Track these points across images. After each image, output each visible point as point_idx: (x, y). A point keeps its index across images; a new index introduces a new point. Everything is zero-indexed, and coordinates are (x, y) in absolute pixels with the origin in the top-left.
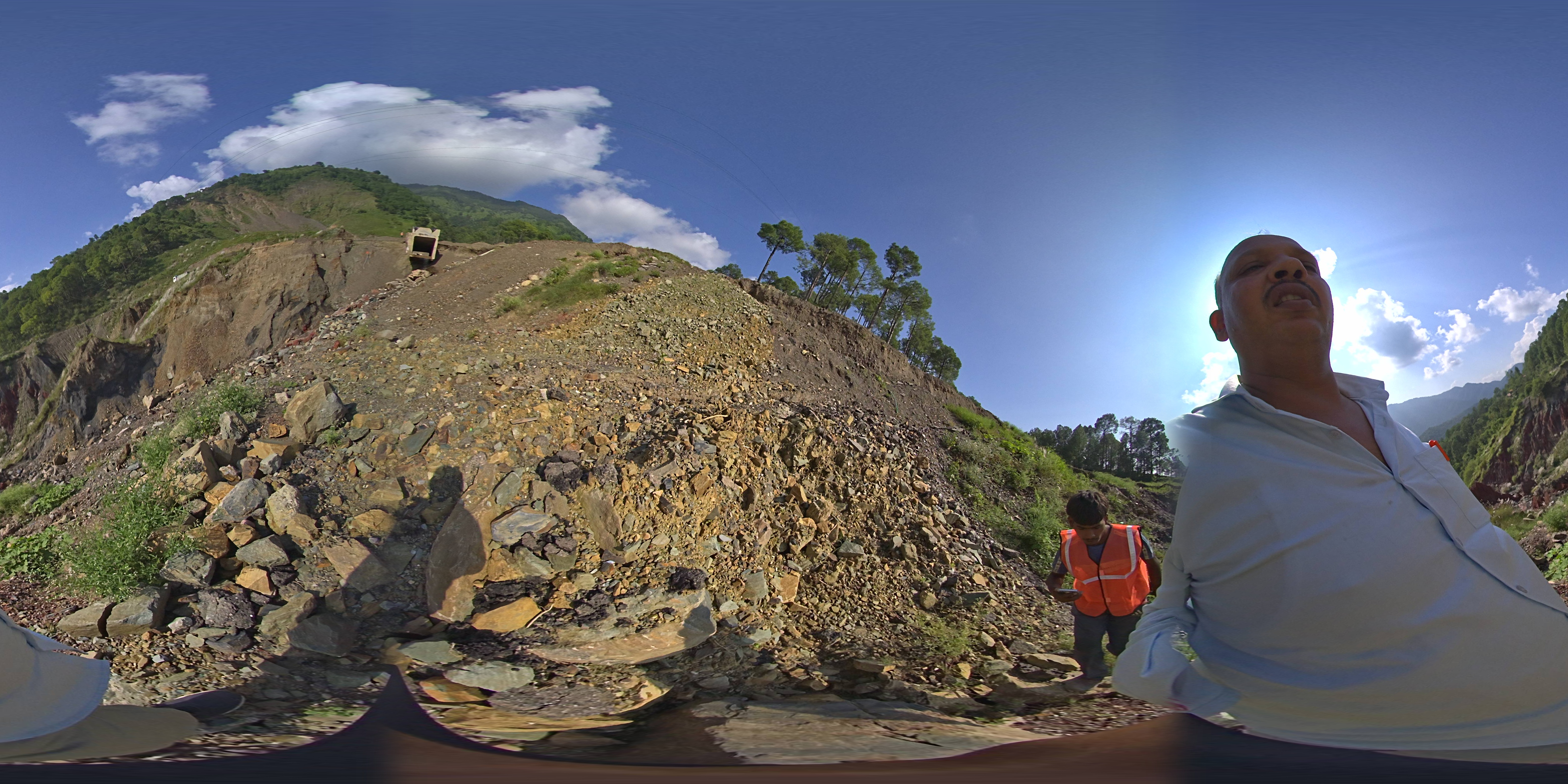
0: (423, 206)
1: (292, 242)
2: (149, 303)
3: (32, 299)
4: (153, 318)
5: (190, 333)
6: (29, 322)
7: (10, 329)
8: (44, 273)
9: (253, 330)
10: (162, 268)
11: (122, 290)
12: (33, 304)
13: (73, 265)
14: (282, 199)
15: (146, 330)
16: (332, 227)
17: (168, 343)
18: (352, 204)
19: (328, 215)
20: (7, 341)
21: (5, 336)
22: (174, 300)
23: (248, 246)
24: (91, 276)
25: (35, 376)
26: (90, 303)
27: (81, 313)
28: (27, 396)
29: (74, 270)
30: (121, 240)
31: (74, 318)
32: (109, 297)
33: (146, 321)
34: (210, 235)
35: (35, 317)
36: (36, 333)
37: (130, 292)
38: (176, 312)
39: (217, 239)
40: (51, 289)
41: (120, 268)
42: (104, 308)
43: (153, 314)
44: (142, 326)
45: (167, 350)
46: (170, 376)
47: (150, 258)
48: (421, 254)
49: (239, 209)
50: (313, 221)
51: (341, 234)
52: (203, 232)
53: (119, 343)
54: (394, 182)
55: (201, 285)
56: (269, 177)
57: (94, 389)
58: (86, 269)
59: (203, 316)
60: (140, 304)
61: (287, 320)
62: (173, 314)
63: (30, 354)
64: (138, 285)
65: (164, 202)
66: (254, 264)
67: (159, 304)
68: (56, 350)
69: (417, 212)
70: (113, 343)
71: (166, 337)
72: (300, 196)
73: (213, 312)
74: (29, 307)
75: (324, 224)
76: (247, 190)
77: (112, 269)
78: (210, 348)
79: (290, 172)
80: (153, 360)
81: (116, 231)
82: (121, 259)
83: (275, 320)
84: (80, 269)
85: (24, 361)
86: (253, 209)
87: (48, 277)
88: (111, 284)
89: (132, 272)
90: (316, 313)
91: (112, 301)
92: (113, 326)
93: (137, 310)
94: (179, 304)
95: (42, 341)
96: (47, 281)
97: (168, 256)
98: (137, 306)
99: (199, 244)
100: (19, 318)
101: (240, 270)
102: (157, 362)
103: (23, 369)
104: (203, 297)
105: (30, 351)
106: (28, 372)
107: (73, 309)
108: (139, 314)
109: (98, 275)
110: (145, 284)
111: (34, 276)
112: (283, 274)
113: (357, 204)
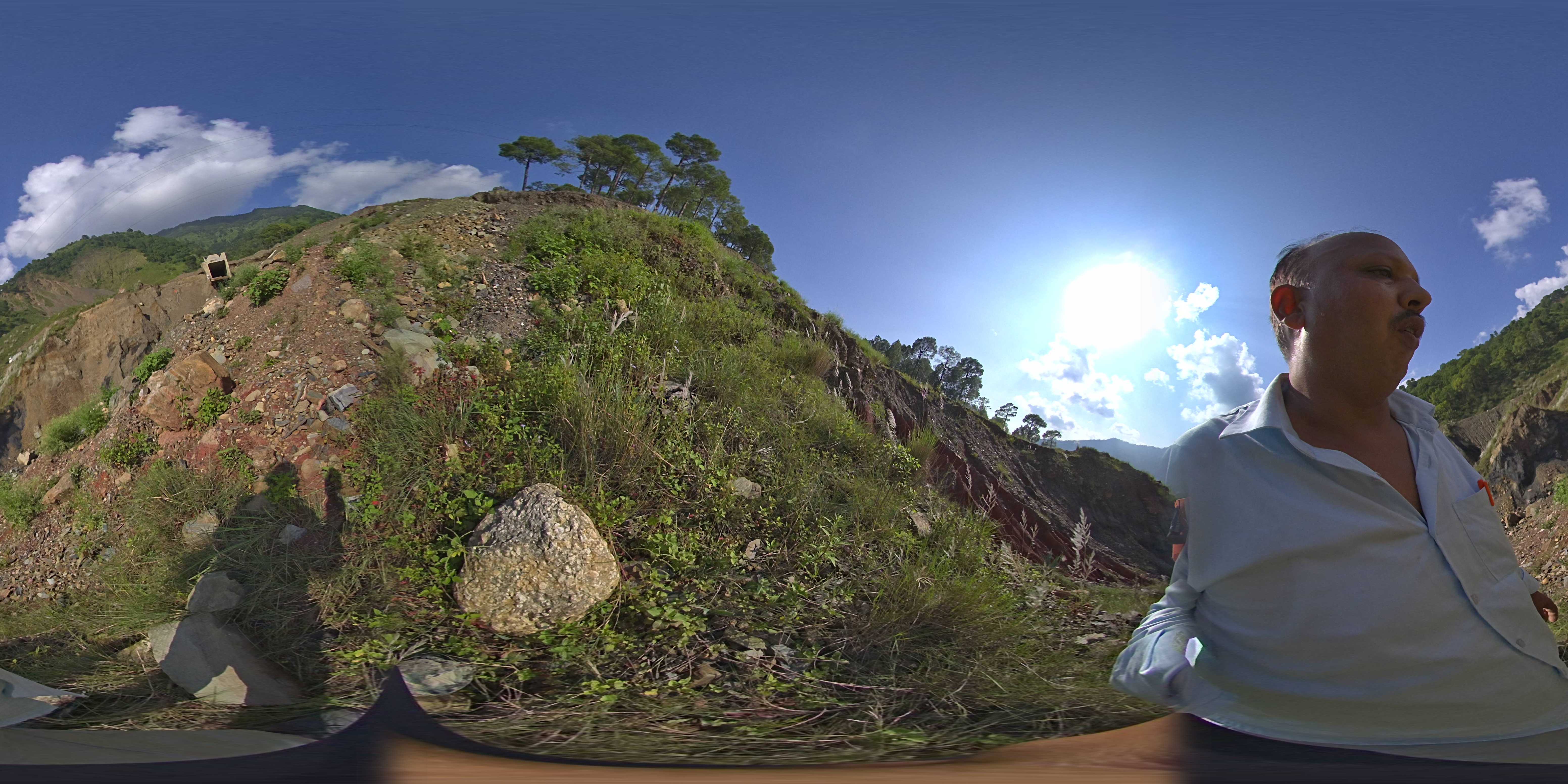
5: (46, 395)
9: (105, 380)
14: (71, 277)
17: (27, 408)
18: (127, 265)
19: (113, 281)
39: (32, 322)
46: (38, 435)
50: (103, 289)
54: (147, 234)
56: (53, 259)
61: (133, 364)
66: (86, 324)
72: (83, 270)
76: (40, 274)
79: (66, 250)
80: (16, 424)
86: (51, 292)
101: (77, 332)
102: (23, 426)
104: (50, 362)
112: (114, 328)
113: (131, 264)
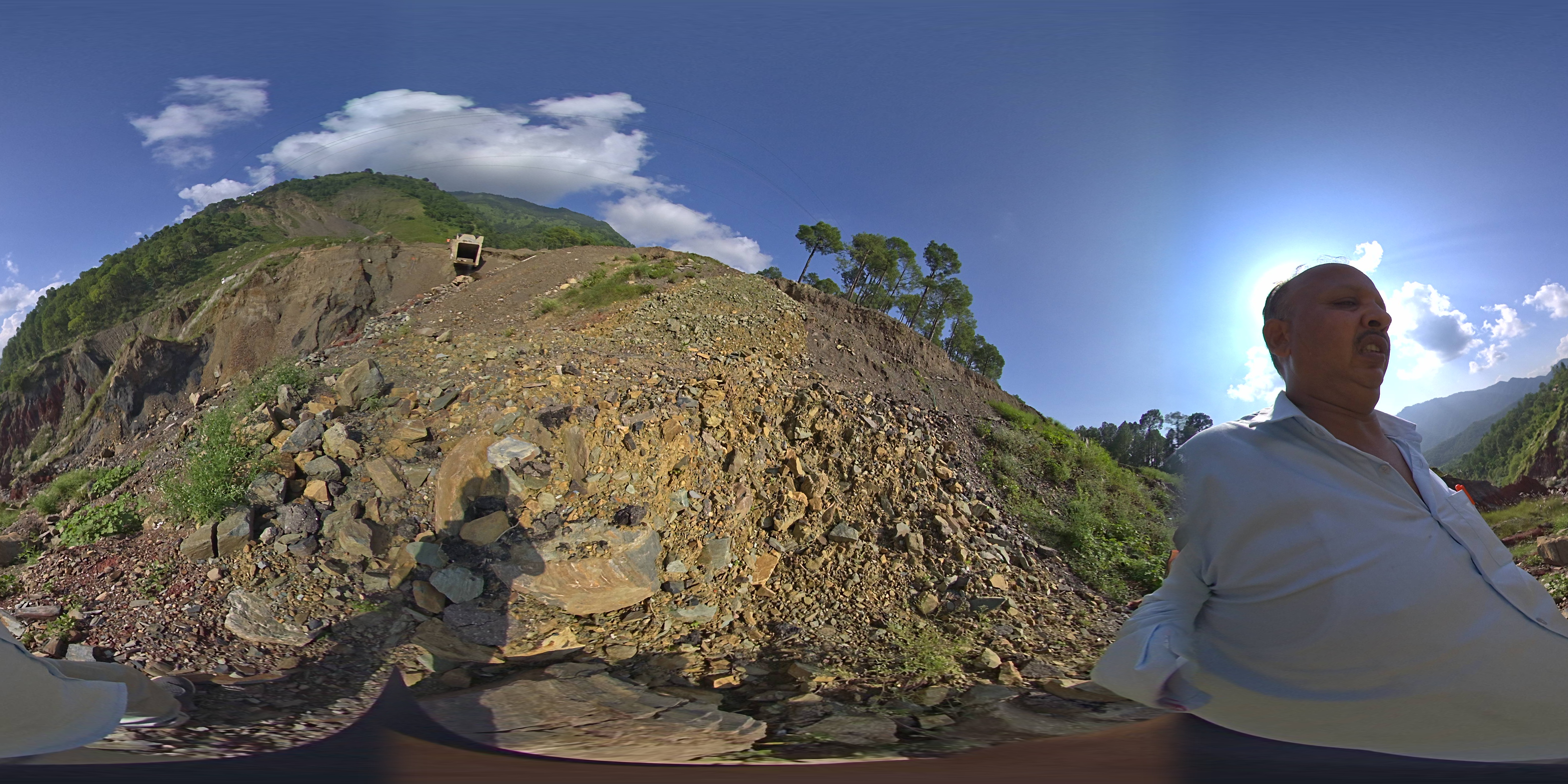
0: (468, 213)
1: (340, 247)
2: (197, 303)
3: (80, 296)
4: (201, 318)
5: (237, 334)
6: (77, 319)
7: (57, 325)
8: (93, 271)
9: (299, 332)
10: (210, 270)
11: (170, 290)
12: (81, 302)
13: (122, 264)
14: (331, 205)
15: (194, 329)
16: (379, 233)
17: (216, 343)
18: (400, 211)
19: (375, 222)
20: (53, 338)
21: (52, 333)
22: (223, 300)
23: (296, 250)
24: (140, 276)
25: (82, 372)
26: (138, 302)
27: (128, 311)
28: (73, 392)
29: (123, 269)
30: (171, 241)
31: (121, 316)
32: (157, 296)
33: (194, 321)
34: (259, 238)
35: (83, 314)
36: (83, 330)
37: (178, 293)
38: (224, 313)
39: (265, 242)
40: (100, 287)
41: (169, 269)
42: (151, 308)
43: (201, 314)
44: (190, 325)
45: (215, 350)
46: (217, 374)
47: (199, 260)
48: (465, 260)
49: (288, 213)
50: (360, 227)
51: (388, 241)
52: (252, 235)
53: (167, 341)
54: (441, 189)
55: (249, 287)
56: (319, 183)
57: (141, 385)
58: (134, 268)
59: (251, 317)
60: (188, 304)
61: (333, 323)
62: (221, 314)
63: (77, 350)
64: (186, 285)
65: (215, 205)
66: (302, 268)
67: (207, 304)
68: (103, 347)
69: (463, 219)
70: (161, 341)
71: (214, 336)
72: (349, 202)
73: (260, 313)
74: (76, 304)
75: (371, 230)
76: (297, 195)
77: (161, 270)
78: (257, 348)
79: (339, 178)
80: (200, 359)
81: (167, 231)
82: (170, 259)
83: (321, 323)
84: (128, 269)
85: (71, 357)
86: (303, 214)
87: (97, 276)
88: (159, 283)
89: (181, 273)
90: (362, 316)
91: (160, 301)
92: (161, 325)
93: (185, 309)
94: (227, 305)
95: (89, 338)
96: (96, 279)
97: (217, 258)
98: (185, 306)
99: (248, 247)
100: (67, 315)
101: (288, 273)
102: (204, 361)
103: (70, 365)
104: (251, 298)
105: (77, 348)
106: (74, 368)
107: (121, 307)
108: (187, 314)
109: (146, 275)
110: (194, 285)
111: (83, 274)
112: (330, 278)
113: (405, 211)
